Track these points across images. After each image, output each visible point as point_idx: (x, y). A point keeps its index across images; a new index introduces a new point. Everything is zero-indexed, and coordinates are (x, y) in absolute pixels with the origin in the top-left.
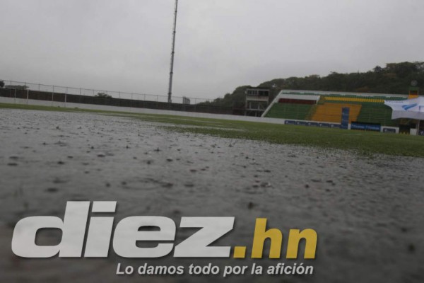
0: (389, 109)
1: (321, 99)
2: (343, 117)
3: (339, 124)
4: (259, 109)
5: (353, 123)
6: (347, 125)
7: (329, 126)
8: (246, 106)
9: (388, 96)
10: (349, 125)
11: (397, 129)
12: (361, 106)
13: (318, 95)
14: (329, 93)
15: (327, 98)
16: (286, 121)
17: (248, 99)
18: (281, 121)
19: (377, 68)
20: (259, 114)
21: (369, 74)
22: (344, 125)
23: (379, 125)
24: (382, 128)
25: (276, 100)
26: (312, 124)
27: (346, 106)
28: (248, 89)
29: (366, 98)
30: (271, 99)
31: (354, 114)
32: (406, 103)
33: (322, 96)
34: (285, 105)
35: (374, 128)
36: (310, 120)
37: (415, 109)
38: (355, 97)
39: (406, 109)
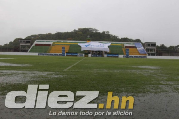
0: (80, 47)
1: (53, 43)
2: (63, 51)
3: (61, 54)
4: (26, 49)
5: (67, 53)
6: (64, 54)
7: (57, 55)
8: (20, 48)
9: (80, 41)
10: (66, 54)
11: (84, 54)
12: (69, 46)
13: (52, 42)
14: (56, 41)
15: (56, 43)
16: (39, 54)
17: (21, 44)
18: (36, 54)
19: (75, 30)
20: (26, 51)
21: (72, 33)
23: (77, 53)
24: (78, 54)
25: (34, 45)
26: (50, 54)
27: (64, 46)
28: (21, 40)
29: (71, 42)
30: (32, 44)
31: (67, 49)
32: (86, 44)
33: (54, 42)
34: (38, 47)
35: (75, 55)
36: (49, 53)
37: (90, 47)
38: (67, 42)
39: (86, 46)
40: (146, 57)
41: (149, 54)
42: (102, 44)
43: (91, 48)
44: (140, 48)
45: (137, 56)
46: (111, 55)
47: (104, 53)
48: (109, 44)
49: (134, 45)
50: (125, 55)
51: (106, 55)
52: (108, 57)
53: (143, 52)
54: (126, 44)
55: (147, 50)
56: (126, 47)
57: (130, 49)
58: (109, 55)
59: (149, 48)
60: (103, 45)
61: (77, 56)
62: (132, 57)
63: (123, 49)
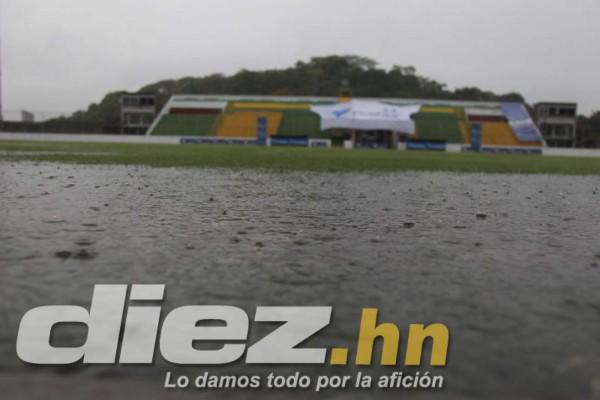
0: (317, 117)
1: (228, 106)
2: (259, 129)
3: (254, 139)
4: (141, 125)
5: (273, 137)
6: (265, 140)
7: (241, 142)
8: (123, 119)
9: (315, 99)
10: (269, 141)
11: (329, 142)
12: (281, 114)
13: (223, 101)
14: (238, 98)
15: (237, 105)
16: (182, 140)
17: (125, 110)
18: (175, 140)
19: (300, 64)
20: (142, 132)
21: (289, 72)
22: (261, 141)
23: (305, 138)
24: (311, 141)
25: (165, 111)
26: (220, 141)
27: (262, 114)
28: (123, 96)
29: (291, 103)
30: (158, 110)
31: (273, 125)
32: (337, 108)
33: (230, 103)
34: (180, 117)
35: (300, 142)
36: (216, 136)
37: (349, 116)
38: (273, 102)
39: (338, 116)
40: (541, 150)
41: (552, 144)
42: (390, 107)
43: (353, 121)
44: (521, 121)
45: (509, 147)
46: (419, 145)
47: (395, 137)
48: (416, 109)
49: (498, 113)
50: (469, 146)
54: (472, 109)
56: (473, 118)
58: (414, 145)
59: (550, 120)
60: (394, 110)
63: (463, 126)
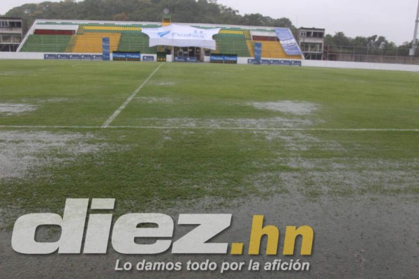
0: (146, 36)
1: (79, 28)
2: (104, 47)
3: (101, 54)
4: (13, 43)
5: (114, 52)
6: (108, 54)
7: (91, 57)
9: (145, 23)
10: (111, 55)
11: (155, 56)
12: (120, 34)
13: (76, 24)
14: (87, 22)
15: (86, 28)
16: (45, 55)
18: (39, 56)
20: (14, 48)
22: (106, 56)
23: (138, 53)
24: (142, 55)
25: (31, 32)
26: (74, 56)
27: (105, 36)
29: (125, 26)
30: (25, 31)
31: (114, 43)
32: (161, 30)
33: (81, 26)
34: (42, 37)
35: (134, 56)
36: (71, 52)
37: (169, 37)
38: (113, 25)
39: (161, 36)
40: (300, 62)
41: (308, 57)
42: (199, 30)
43: (173, 40)
44: (288, 41)
45: (280, 59)
46: (219, 58)
47: (202, 52)
48: (216, 31)
49: (273, 35)
50: (253, 58)
51: (207, 58)
52: (212, 61)
53: (294, 52)
54: (255, 31)
55: (304, 46)
56: (256, 38)
57: (265, 44)
58: (215, 58)
59: (307, 40)
60: (201, 32)
61: (138, 60)
62: (269, 62)
63: (249, 44)
